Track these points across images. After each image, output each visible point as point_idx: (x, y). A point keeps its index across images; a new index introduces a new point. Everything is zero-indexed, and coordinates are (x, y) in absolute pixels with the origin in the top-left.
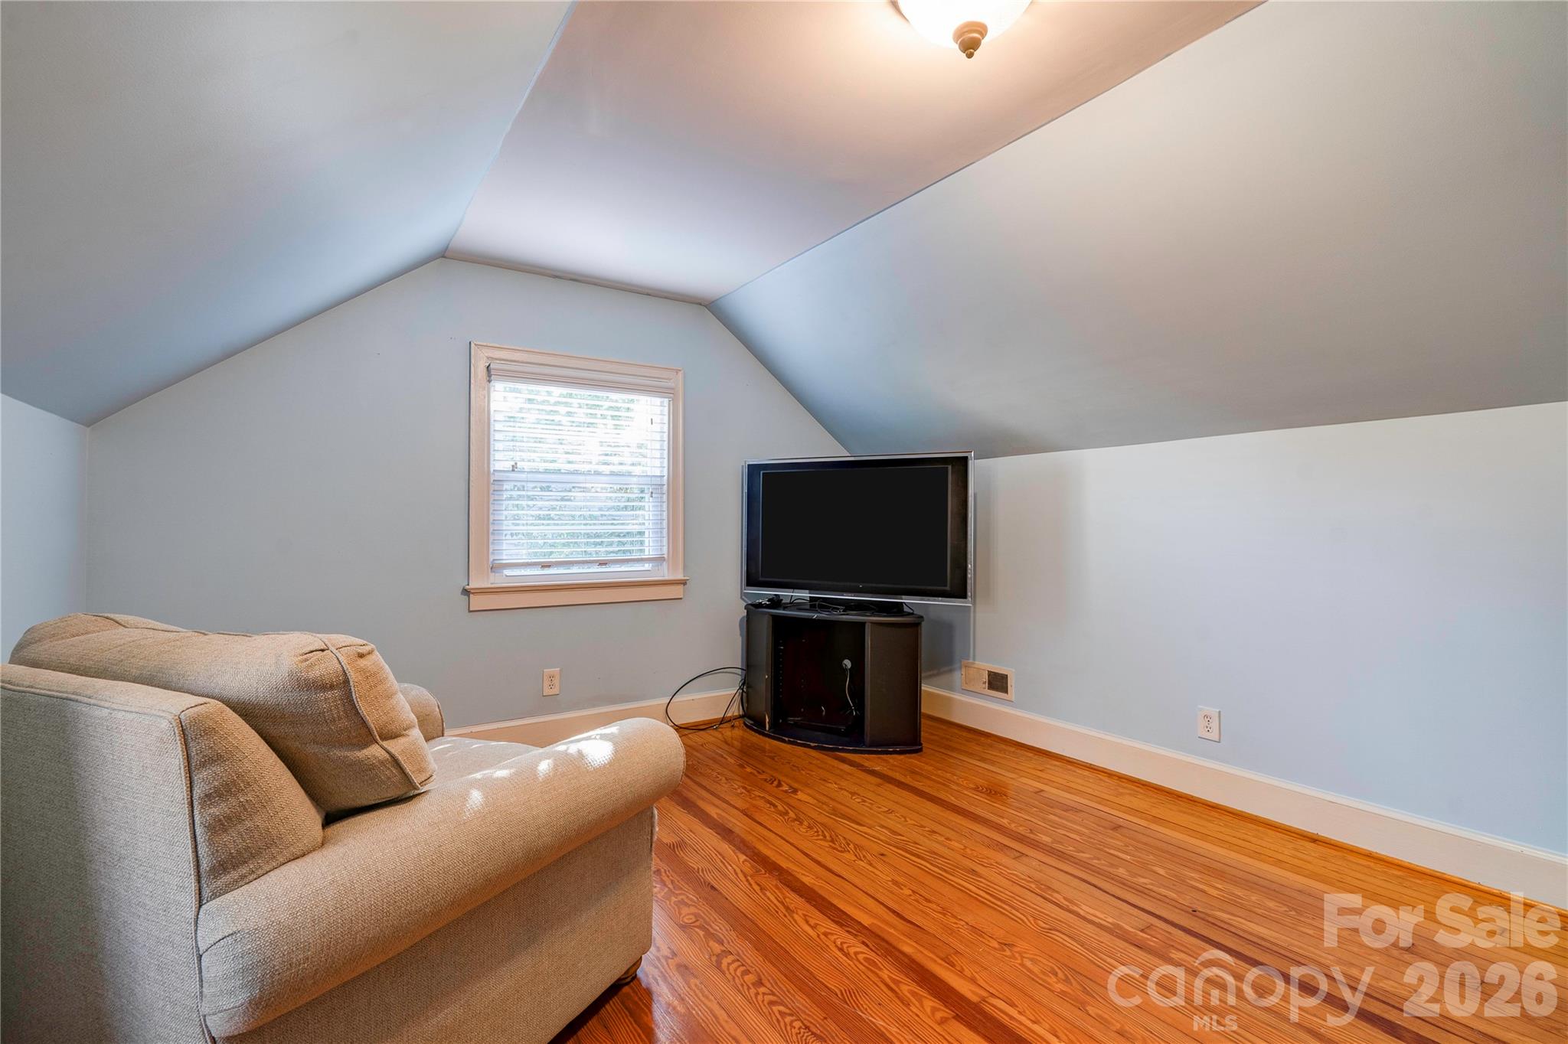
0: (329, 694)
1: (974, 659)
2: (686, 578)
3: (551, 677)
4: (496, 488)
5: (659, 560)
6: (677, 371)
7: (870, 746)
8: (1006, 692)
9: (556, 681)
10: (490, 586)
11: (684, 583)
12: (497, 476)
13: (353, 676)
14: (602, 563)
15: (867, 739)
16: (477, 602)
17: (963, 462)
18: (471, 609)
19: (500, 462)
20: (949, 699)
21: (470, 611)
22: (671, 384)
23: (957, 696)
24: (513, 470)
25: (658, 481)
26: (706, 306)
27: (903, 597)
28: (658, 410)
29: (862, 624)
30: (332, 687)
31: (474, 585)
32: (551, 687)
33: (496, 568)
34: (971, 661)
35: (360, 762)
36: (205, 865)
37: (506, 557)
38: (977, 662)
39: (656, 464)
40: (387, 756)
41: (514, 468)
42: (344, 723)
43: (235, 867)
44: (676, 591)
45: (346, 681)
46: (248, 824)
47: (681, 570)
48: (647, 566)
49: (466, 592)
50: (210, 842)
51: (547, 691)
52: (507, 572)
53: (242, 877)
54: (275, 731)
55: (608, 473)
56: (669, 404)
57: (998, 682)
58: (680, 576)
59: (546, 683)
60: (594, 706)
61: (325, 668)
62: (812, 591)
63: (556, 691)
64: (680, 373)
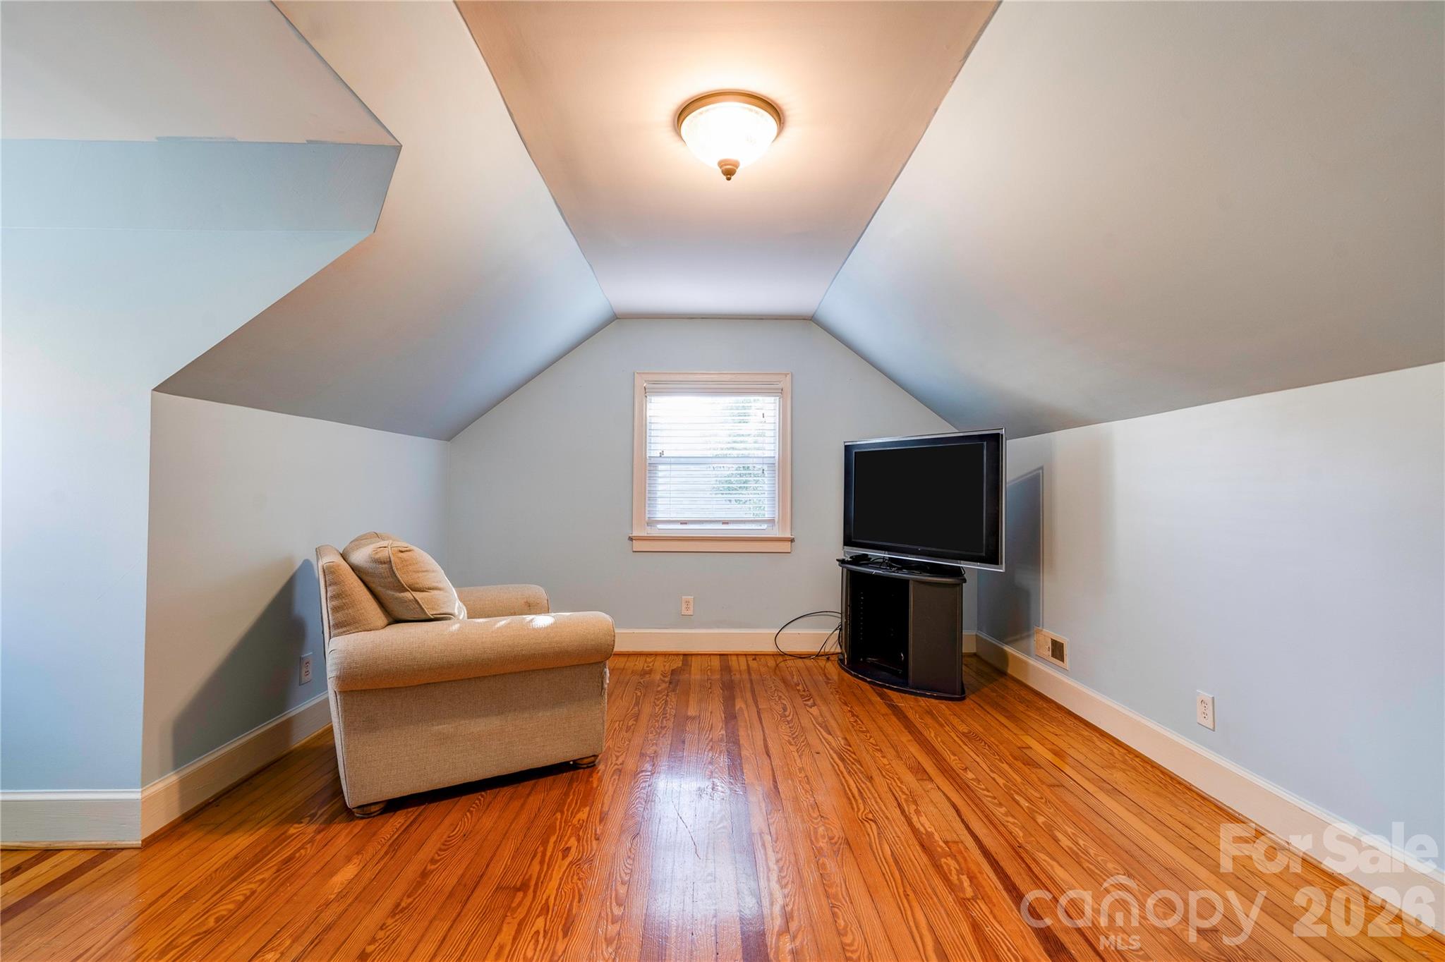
0: (384, 566)
1: (1043, 628)
2: (793, 537)
3: (687, 602)
4: (652, 468)
5: (771, 521)
6: (786, 375)
7: (912, 688)
8: (1063, 661)
9: (691, 606)
10: (646, 535)
11: (792, 540)
12: (653, 461)
13: (392, 559)
14: (725, 523)
15: (910, 682)
16: (638, 546)
17: (995, 441)
18: (634, 550)
19: (653, 451)
20: (1026, 663)
21: (634, 552)
22: (780, 386)
23: (1032, 662)
24: (661, 456)
25: (771, 461)
26: (811, 320)
27: (962, 562)
28: (772, 406)
29: (906, 582)
30: (385, 563)
31: (635, 534)
32: (687, 609)
33: (652, 523)
34: (1040, 628)
35: (400, 598)
36: (331, 624)
37: (660, 516)
38: (1044, 630)
39: (770, 448)
40: (412, 598)
41: (662, 454)
42: (390, 580)
43: (341, 627)
44: (786, 547)
45: (390, 561)
46: (346, 611)
47: (789, 530)
48: (764, 526)
49: (631, 539)
50: (333, 615)
51: (684, 612)
52: (660, 526)
53: (344, 632)
54: (367, 579)
55: (736, 456)
56: (780, 401)
57: (1057, 650)
58: (788, 535)
59: (684, 606)
60: (718, 627)
61: (384, 554)
62: (891, 553)
63: (690, 612)
64: (788, 376)
